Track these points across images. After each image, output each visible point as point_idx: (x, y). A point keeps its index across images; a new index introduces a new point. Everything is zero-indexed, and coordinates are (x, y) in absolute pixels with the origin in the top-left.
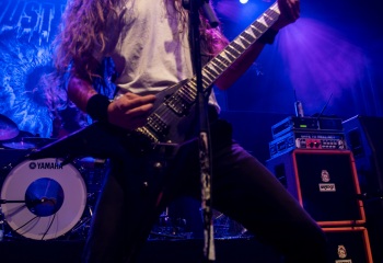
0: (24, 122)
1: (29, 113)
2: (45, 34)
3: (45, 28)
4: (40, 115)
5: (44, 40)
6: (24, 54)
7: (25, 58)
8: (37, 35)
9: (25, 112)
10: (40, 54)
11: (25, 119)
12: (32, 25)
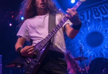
0: (89, 55)
1: (90, 51)
2: (89, 21)
3: (88, 19)
4: (94, 50)
5: (89, 23)
6: (83, 31)
7: (84, 32)
8: (86, 22)
9: (88, 51)
10: (89, 28)
11: (89, 53)
12: (83, 19)
